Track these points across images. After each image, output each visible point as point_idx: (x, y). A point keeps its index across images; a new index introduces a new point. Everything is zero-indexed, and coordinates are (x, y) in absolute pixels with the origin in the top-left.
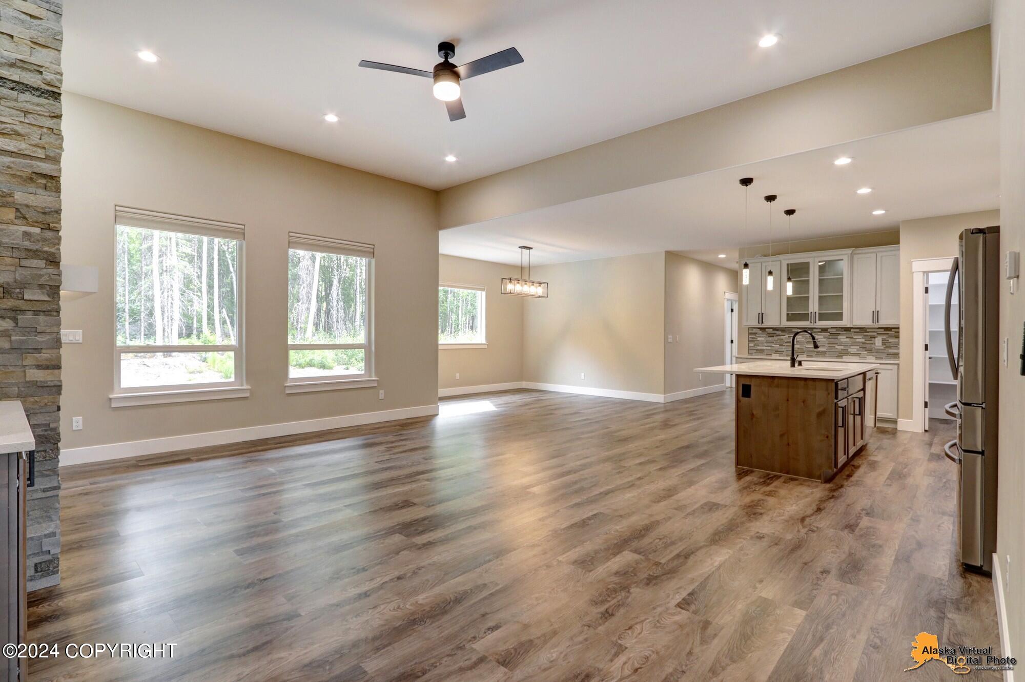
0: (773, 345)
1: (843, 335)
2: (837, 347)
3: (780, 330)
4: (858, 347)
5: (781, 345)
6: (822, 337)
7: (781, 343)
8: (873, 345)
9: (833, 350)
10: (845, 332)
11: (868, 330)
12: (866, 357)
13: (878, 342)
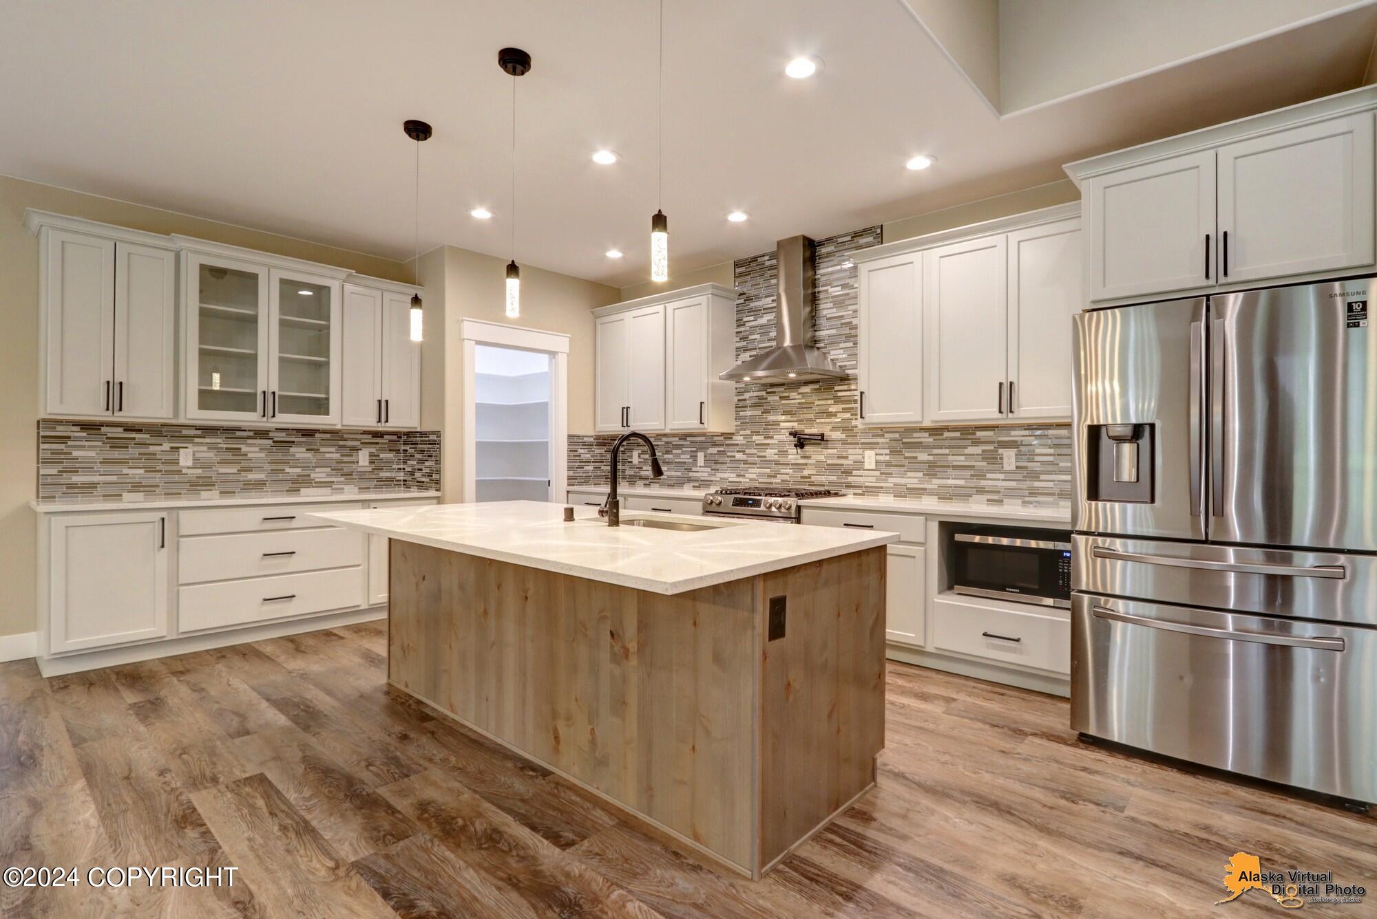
0: (125, 471)
1: (300, 444)
2: (288, 470)
3: (147, 432)
4: (329, 470)
5: (150, 470)
6: (257, 449)
7: (150, 464)
8: (354, 466)
9: (281, 476)
10: (304, 439)
11: (346, 436)
12: (343, 489)
13: (363, 458)
